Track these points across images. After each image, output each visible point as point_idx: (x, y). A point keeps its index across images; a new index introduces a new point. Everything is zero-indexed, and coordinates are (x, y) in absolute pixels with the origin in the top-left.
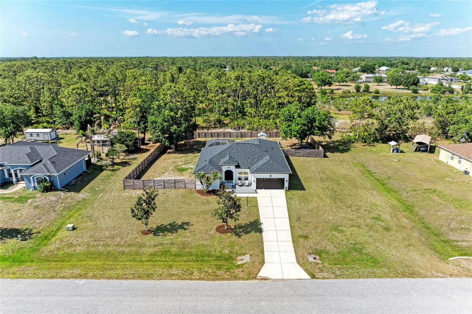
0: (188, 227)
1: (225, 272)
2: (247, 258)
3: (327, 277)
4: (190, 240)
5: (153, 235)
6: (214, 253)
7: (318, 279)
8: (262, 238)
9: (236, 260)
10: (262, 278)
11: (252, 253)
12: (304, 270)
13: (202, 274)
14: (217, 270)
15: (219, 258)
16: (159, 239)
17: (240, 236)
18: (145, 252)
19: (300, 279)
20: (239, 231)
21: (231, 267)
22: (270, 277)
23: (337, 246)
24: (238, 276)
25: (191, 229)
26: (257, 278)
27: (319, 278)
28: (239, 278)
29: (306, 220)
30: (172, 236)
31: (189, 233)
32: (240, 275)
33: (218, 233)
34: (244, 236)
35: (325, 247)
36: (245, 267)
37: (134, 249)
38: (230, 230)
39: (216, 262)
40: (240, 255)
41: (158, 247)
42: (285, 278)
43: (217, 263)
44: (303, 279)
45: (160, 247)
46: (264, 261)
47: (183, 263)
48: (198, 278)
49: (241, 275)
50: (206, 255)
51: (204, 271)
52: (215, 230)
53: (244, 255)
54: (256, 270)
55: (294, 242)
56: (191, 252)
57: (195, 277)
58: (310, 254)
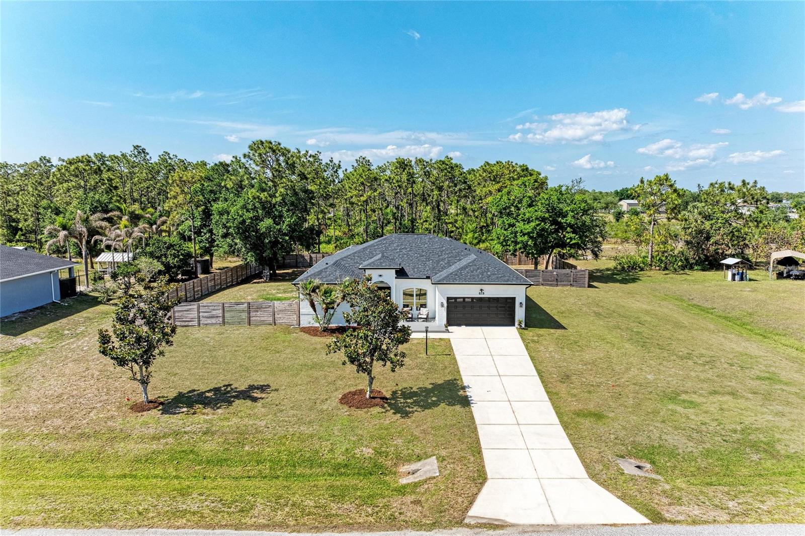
0: (263, 395)
1: (358, 506)
2: (429, 467)
3: (705, 517)
4: (263, 423)
5: (161, 412)
6: (330, 456)
7: (678, 525)
8: (473, 418)
9: (395, 473)
10: (484, 521)
11: (444, 453)
12: (619, 497)
13: (280, 512)
14: (333, 501)
15: (343, 470)
16: (175, 421)
17: (406, 414)
18: (119, 454)
19: (615, 525)
20: (404, 403)
21: (379, 492)
22: (510, 520)
23: (695, 435)
24: (402, 517)
25: (270, 399)
26: (467, 521)
27: (679, 522)
28: (406, 522)
29: (584, 380)
30: (213, 414)
31: (263, 407)
32: (409, 514)
33: (346, 408)
34: (419, 415)
35: (660, 438)
36: (423, 490)
37: (92, 444)
38: (379, 399)
39: (330, 480)
40: (409, 461)
41: (163, 441)
42: (562, 520)
43: (334, 483)
44: (623, 525)
45: (170, 440)
46: (485, 474)
47: (227, 482)
48: (264, 521)
49: (412, 514)
50: (303, 461)
51: (290, 502)
52: (337, 400)
53: (419, 458)
54: (460, 500)
55: (565, 426)
56: (258, 453)
57: (254, 520)
58: (622, 457)
